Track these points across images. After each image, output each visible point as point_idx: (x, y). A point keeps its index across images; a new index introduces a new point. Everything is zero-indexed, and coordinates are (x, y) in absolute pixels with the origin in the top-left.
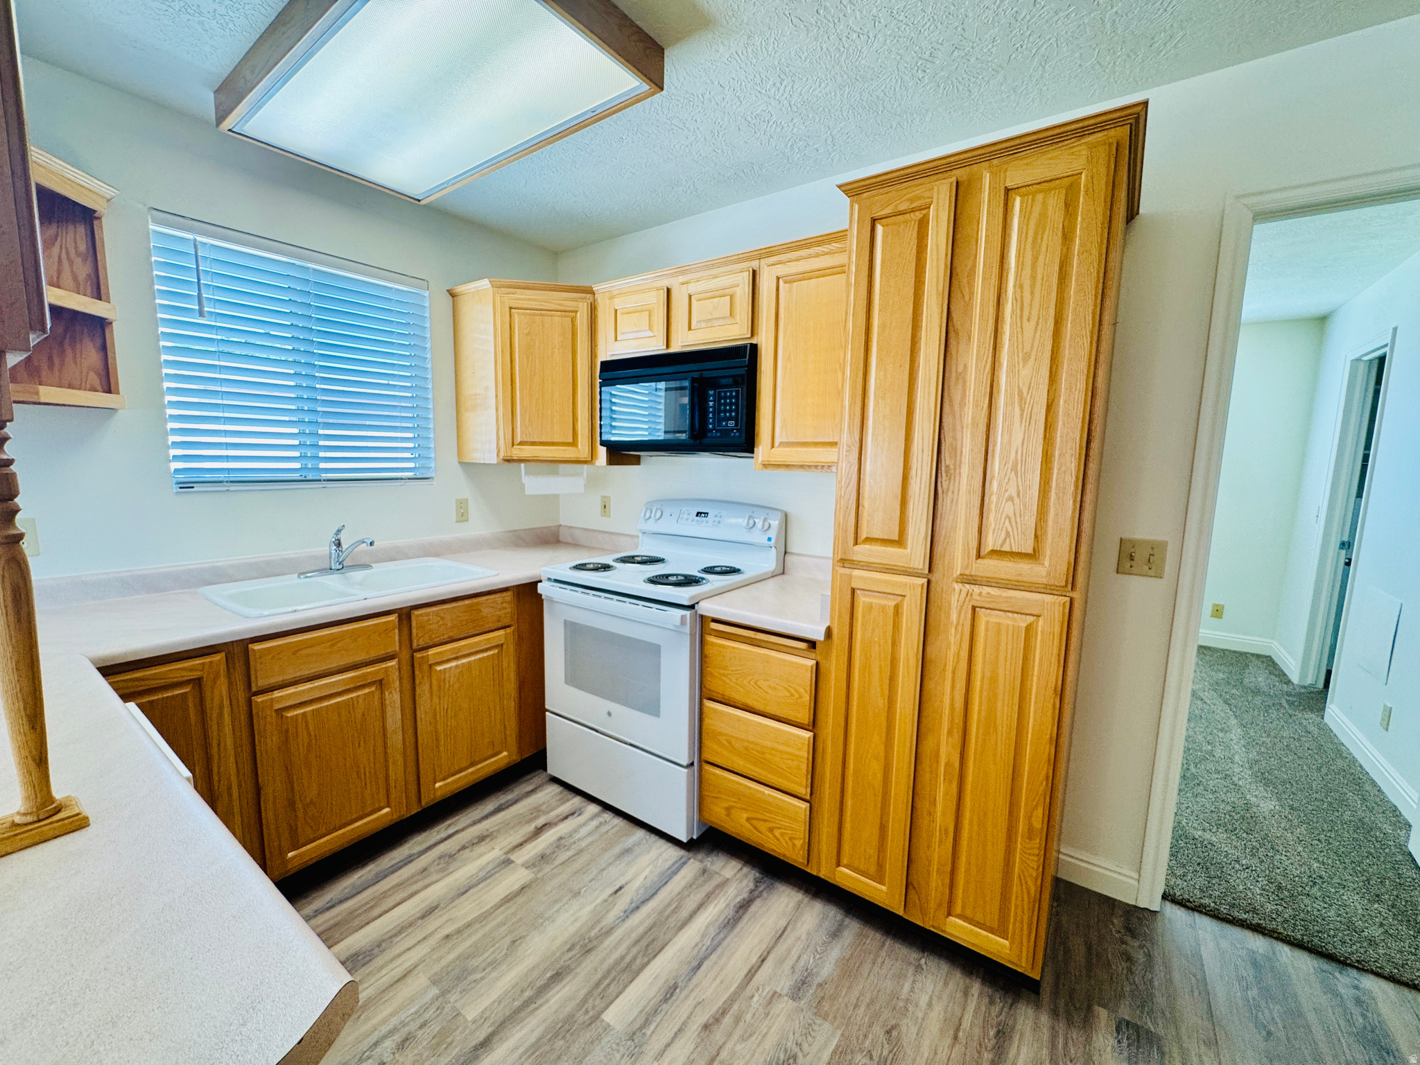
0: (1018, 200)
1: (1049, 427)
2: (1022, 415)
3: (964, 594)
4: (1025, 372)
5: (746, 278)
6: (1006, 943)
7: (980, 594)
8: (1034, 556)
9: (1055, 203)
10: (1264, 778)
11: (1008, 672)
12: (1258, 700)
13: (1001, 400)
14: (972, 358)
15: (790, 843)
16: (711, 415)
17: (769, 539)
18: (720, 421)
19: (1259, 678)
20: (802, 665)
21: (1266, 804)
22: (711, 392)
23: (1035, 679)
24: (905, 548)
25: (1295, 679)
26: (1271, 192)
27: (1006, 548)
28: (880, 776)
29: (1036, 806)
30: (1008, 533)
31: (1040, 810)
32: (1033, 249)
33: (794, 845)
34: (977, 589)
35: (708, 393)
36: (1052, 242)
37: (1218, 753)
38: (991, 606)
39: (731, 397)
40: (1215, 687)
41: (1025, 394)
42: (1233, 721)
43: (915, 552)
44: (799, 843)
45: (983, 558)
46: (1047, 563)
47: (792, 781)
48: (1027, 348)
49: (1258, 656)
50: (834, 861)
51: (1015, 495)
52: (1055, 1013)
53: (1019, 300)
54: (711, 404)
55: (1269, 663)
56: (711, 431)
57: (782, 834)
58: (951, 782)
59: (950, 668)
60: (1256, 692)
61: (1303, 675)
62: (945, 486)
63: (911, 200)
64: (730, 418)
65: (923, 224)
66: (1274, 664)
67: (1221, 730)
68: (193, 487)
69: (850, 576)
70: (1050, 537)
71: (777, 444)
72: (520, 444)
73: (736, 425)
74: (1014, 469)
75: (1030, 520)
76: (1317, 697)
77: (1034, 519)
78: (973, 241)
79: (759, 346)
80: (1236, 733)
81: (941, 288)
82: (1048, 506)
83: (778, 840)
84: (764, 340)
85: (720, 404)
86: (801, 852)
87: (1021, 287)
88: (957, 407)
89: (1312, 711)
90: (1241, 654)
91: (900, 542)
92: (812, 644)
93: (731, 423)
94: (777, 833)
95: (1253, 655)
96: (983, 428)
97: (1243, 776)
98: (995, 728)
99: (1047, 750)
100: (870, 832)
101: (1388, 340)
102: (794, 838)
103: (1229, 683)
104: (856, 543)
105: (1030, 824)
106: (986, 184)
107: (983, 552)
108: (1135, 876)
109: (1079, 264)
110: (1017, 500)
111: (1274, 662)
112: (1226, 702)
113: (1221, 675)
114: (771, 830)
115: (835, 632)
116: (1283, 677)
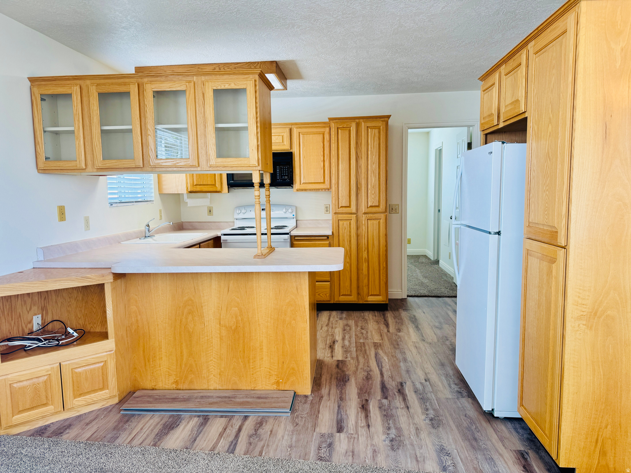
0: (370, 129)
1: (379, 178)
2: (374, 175)
3: (365, 216)
4: (374, 166)
5: (288, 130)
6: (381, 297)
7: (369, 216)
8: (378, 206)
9: (377, 131)
10: (426, 277)
11: (376, 233)
12: (423, 264)
13: (369, 172)
14: (363, 162)
15: (325, 296)
16: (278, 174)
17: (293, 215)
18: (282, 176)
19: (424, 260)
20: (326, 243)
21: (426, 281)
22: (278, 167)
23: (381, 233)
24: (351, 208)
25: (432, 259)
26: (410, 124)
27: (373, 205)
28: (349, 268)
29: (384, 262)
30: (373, 202)
31: (385, 262)
32: (373, 140)
33: (327, 296)
34: (368, 215)
35: (276, 167)
36: (377, 138)
37: (414, 275)
38: (371, 219)
39: (286, 169)
40: (411, 263)
41: (374, 171)
42: (417, 269)
43: (353, 209)
44: (328, 295)
45: (368, 208)
46: (381, 207)
47: (325, 277)
48: (374, 161)
49: (422, 255)
50: (339, 295)
51: (374, 193)
52: (391, 311)
53: (371, 151)
54: (278, 171)
55: (425, 256)
56: (278, 179)
57: (323, 294)
58: (366, 263)
59: (363, 235)
60: (422, 263)
61: (434, 257)
62: (359, 192)
63: (347, 125)
64: (286, 175)
65: (350, 131)
66: (427, 257)
67: (414, 271)
68: (112, 205)
69: (338, 217)
70: (381, 202)
71: (301, 183)
72: (195, 185)
73: (288, 177)
74: (373, 187)
75: (377, 198)
76: (437, 262)
77: (378, 198)
78: (361, 136)
79: (293, 153)
80: (418, 271)
81: (355, 146)
82: (380, 195)
83: (322, 297)
84: (295, 151)
85: (281, 171)
86: (329, 297)
87: (372, 148)
88: (360, 174)
89: (436, 265)
90: (418, 255)
91: (349, 207)
92: (328, 237)
93: (286, 177)
94: (321, 295)
95: (421, 255)
96: (366, 178)
97: (421, 278)
98: (374, 247)
99: (385, 248)
100: (348, 284)
101: (441, 146)
102: (326, 294)
103: (415, 262)
104: (338, 208)
105: (383, 266)
106: (363, 125)
107: (369, 206)
108: (401, 291)
109: (382, 145)
110: (374, 194)
111: (427, 256)
112: (415, 266)
113: (412, 261)
114: (319, 295)
115: (334, 232)
116: (429, 259)
